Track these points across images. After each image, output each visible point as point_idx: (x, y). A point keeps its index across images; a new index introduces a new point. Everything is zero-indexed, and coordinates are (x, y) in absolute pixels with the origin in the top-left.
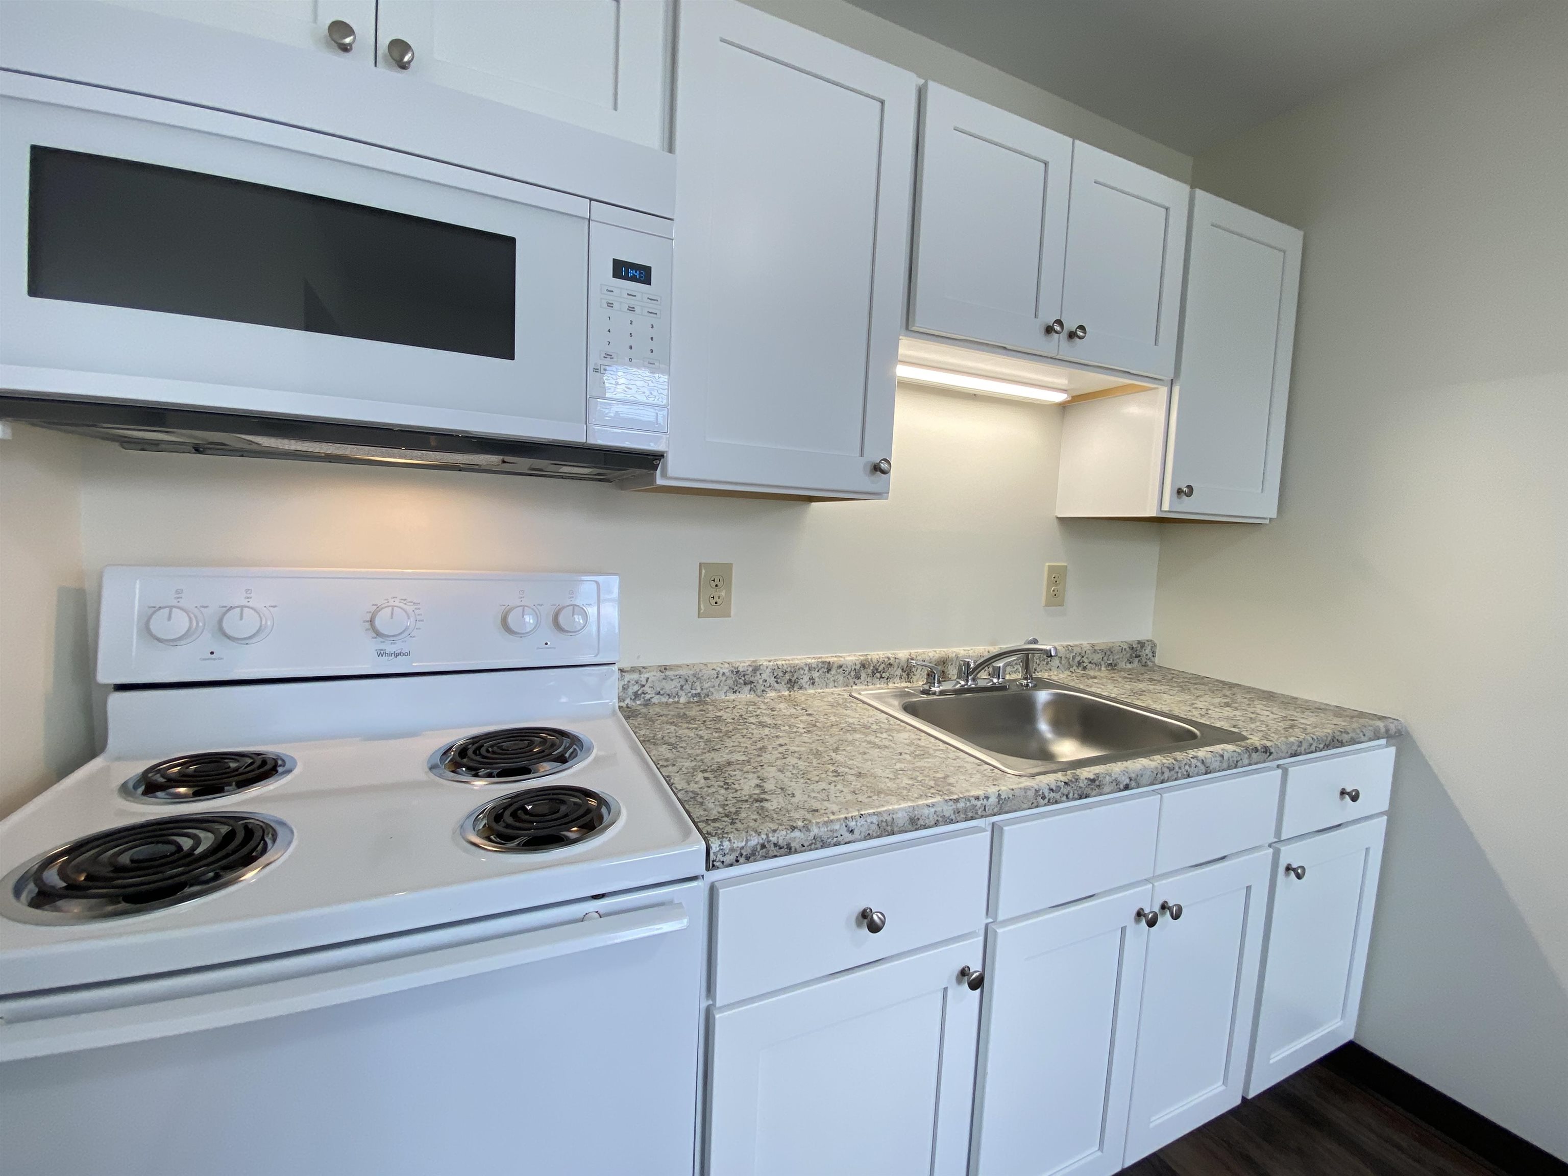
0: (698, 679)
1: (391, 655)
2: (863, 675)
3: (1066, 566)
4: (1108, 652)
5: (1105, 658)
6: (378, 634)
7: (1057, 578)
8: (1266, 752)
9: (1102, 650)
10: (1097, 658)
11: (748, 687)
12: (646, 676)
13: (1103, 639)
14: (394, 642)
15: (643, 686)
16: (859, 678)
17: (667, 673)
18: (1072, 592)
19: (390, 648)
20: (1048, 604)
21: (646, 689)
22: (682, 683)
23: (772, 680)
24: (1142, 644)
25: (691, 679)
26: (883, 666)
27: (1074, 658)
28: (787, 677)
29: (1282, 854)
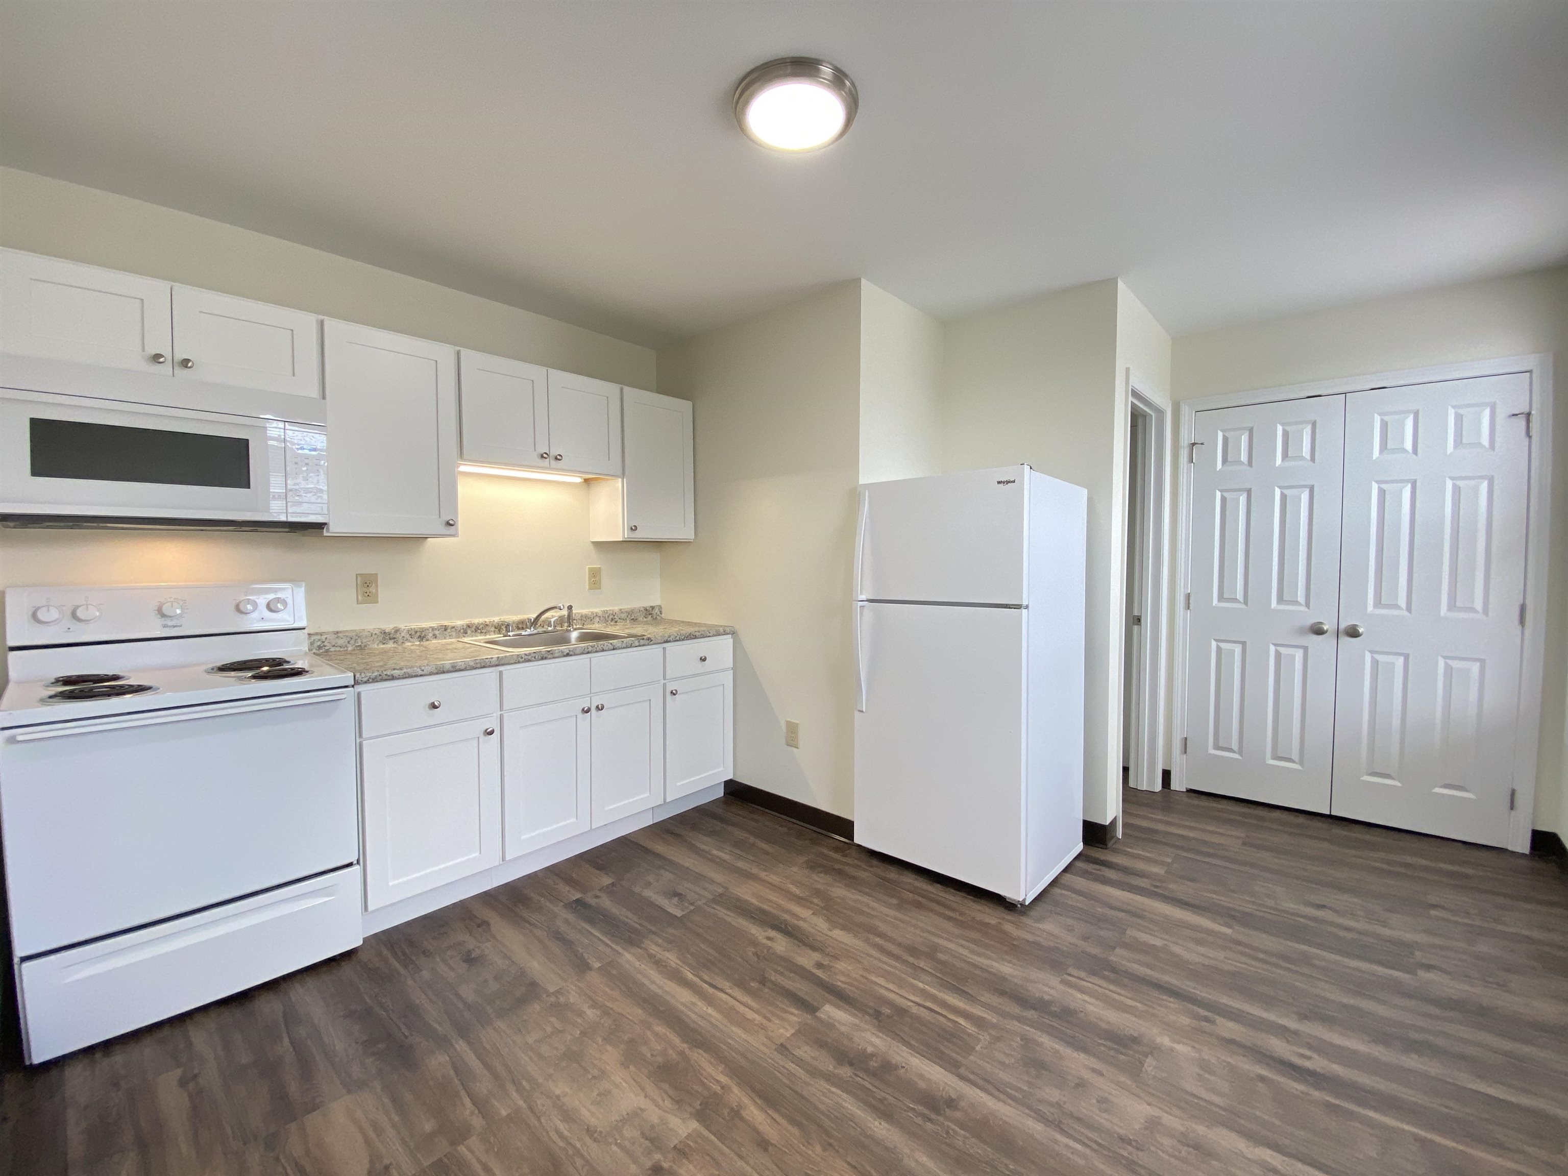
0: (359, 637)
1: (170, 627)
2: (469, 632)
3: (600, 568)
4: (630, 613)
5: (629, 616)
6: (163, 616)
7: (595, 575)
8: (648, 640)
9: (626, 612)
10: (624, 616)
11: (393, 640)
12: (325, 636)
13: (627, 606)
14: (172, 620)
15: (324, 642)
16: (466, 633)
17: (339, 635)
18: (605, 580)
19: (170, 623)
20: (590, 589)
21: (326, 643)
22: (349, 639)
23: (408, 636)
24: (653, 608)
25: (355, 638)
26: (481, 626)
27: (608, 617)
28: (418, 634)
29: (667, 686)
